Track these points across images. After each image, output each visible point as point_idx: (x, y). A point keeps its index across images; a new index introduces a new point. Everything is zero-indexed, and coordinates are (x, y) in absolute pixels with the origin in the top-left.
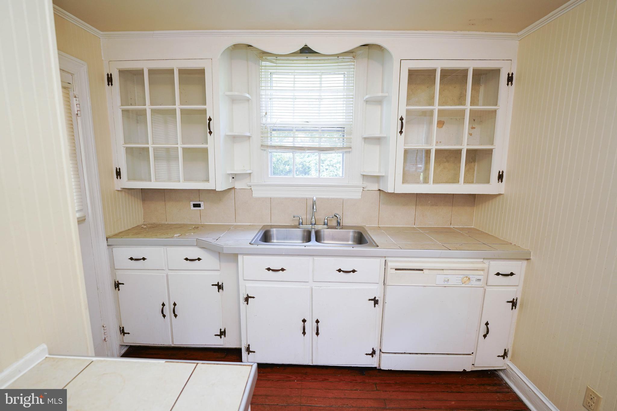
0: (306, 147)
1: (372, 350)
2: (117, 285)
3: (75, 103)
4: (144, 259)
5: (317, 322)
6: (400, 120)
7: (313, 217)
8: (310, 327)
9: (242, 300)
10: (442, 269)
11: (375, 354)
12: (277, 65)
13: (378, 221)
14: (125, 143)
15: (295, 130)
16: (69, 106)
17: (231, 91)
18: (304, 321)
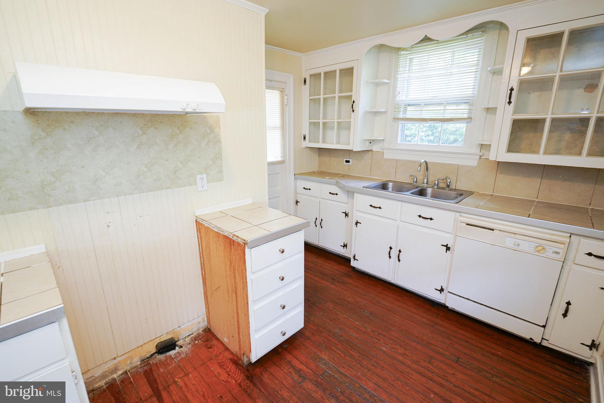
0: (428, 119)
1: (441, 288)
2: (297, 202)
3: (286, 98)
4: (310, 189)
5: (400, 251)
6: (510, 90)
7: (426, 178)
8: (394, 253)
9: (354, 224)
10: (515, 233)
11: (443, 291)
12: (412, 52)
13: (494, 189)
14: (310, 119)
15: (423, 105)
16: (283, 100)
17: (377, 78)
18: (391, 248)
